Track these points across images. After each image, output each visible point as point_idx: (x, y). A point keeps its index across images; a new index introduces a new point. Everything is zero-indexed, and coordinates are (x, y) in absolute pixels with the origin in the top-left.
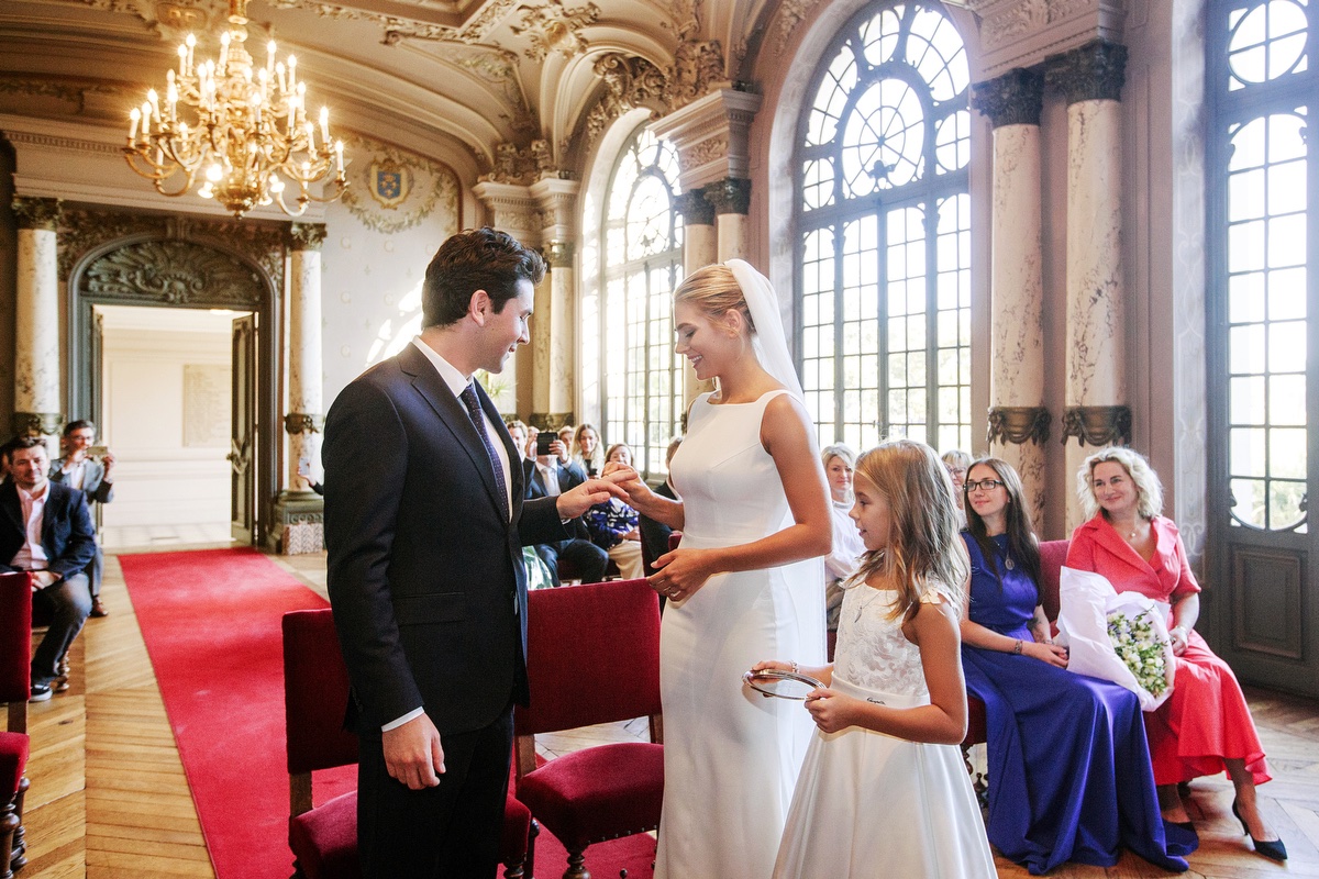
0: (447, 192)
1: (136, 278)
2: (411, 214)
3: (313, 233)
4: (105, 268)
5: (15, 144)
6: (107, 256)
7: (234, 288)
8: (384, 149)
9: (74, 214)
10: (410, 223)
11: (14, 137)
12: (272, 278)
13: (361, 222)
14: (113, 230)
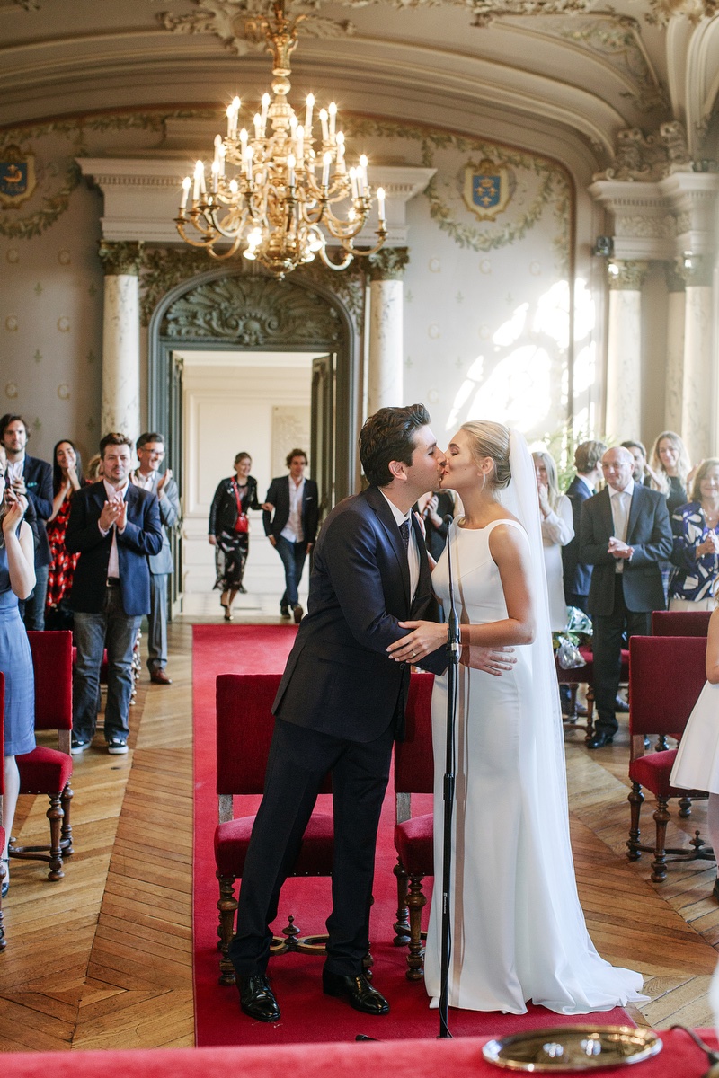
0: (558, 195)
1: (211, 319)
2: (513, 226)
3: (393, 258)
4: (183, 310)
5: (104, 187)
6: (184, 297)
7: (310, 325)
8: (480, 148)
9: (157, 253)
10: (512, 236)
11: (102, 181)
12: (351, 313)
13: (452, 239)
14: (191, 268)
